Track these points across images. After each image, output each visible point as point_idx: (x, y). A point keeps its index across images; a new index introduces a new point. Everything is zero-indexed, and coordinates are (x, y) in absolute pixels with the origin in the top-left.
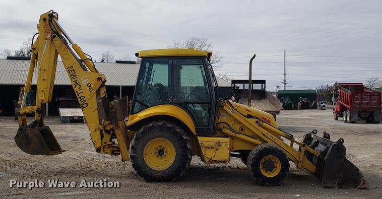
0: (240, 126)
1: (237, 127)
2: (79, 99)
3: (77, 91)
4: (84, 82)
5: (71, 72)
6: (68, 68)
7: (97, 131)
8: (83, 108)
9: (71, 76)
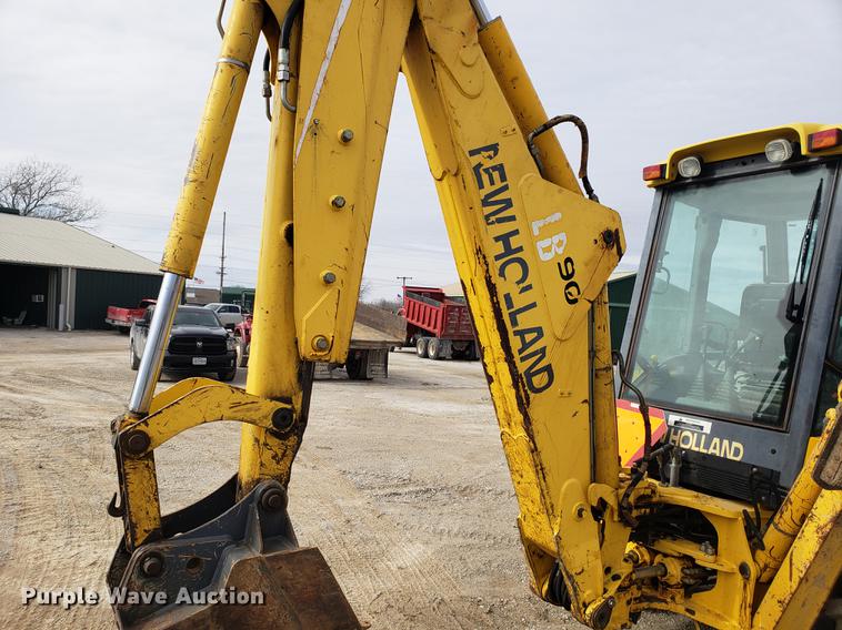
2: (515, 343)
3: (507, 297)
4: (548, 250)
5: (485, 177)
6: (472, 153)
7: (588, 514)
8: (532, 395)
9: (485, 203)
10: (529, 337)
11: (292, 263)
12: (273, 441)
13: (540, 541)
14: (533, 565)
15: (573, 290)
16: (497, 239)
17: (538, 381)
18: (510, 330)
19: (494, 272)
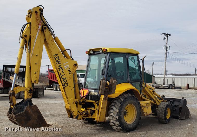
2: (62, 80)
3: (60, 74)
4: (66, 67)
5: (56, 58)
6: (54, 55)
7: (75, 103)
8: (65, 87)
9: (56, 61)
10: (64, 79)
11: (31, 71)
12: (29, 94)
13: (68, 108)
14: (68, 113)
15: (70, 72)
16: (58, 66)
17: (66, 85)
18: (61, 78)
19: (58, 71)
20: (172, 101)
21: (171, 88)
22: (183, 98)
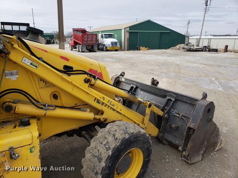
0: (50, 91)
1: (44, 95)
20: (171, 100)
21: (205, 51)
22: (205, 96)
